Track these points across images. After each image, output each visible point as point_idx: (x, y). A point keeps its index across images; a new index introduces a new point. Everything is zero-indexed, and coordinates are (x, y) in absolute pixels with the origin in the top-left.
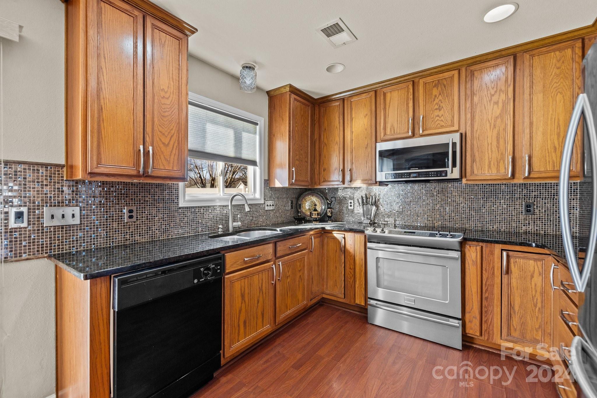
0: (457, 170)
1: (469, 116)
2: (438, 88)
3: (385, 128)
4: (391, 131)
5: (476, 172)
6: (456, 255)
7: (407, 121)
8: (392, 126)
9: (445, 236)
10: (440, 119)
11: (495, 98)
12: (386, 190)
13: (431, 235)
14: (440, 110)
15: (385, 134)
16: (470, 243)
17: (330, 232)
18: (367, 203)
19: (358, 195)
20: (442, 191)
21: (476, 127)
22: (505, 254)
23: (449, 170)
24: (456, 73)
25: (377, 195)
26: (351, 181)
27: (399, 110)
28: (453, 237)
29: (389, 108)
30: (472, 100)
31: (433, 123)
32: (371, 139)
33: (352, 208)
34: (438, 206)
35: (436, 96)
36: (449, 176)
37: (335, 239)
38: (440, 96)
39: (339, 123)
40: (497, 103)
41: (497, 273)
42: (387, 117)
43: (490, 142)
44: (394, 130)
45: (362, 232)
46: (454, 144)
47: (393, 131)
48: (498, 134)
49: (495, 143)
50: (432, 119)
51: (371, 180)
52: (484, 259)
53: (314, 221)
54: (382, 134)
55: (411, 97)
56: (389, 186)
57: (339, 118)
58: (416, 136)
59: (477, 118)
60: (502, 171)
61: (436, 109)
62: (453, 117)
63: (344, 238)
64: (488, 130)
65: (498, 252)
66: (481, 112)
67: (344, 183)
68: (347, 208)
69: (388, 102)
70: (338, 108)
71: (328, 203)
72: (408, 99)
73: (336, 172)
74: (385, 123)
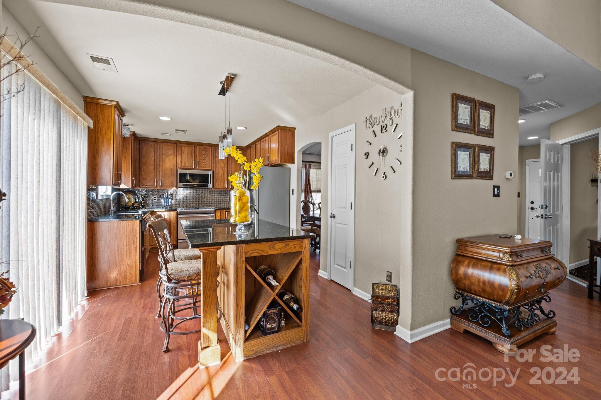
0: (211, 185)
1: (215, 165)
2: (204, 151)
3: (181, 163)
5: (217, 186)
7: (192, 161)
8: (185, 162)
9: (210, 209)
10: (205, 164)
14: (205, 160)
15: (181, 166)
17: (156, 212)
18: (167, 197)
20: (203, 192)
21: (217, 169)
22: (226, 212)
23: (209, 185)
24: (211, 148)
26: (162, 186)
27: (188, 156)
29: (183, 153)
30: (216, 159)
31: (202, 165)
33: (156, 200)
34: (201, 199)
35: (203, 154)
36: (209, 187)
38: (205, 155)
39: (154, 154)
42: (182, 157)
46: (211, 175)
47: (185, 165)
48: (223, 173)
49: (222, 176)
50: (202, 163)
51: (174, 186)
52: (221, 215)
55: (194, 152)
57: (154, 151)
58: (195, 169)
59: (217, 166)
60: (225, 186)
61: (203, 160)
62: (210, 164)
63: (164, 215)
65: (224, 212)
66: (218, 164)
67: (157, 187)
68: (153, 200)
69: (183, 151)
70: (154, 146)
71: (142, 198)
72: (192, 152)
73: (152, 181)
74: (181, 160)
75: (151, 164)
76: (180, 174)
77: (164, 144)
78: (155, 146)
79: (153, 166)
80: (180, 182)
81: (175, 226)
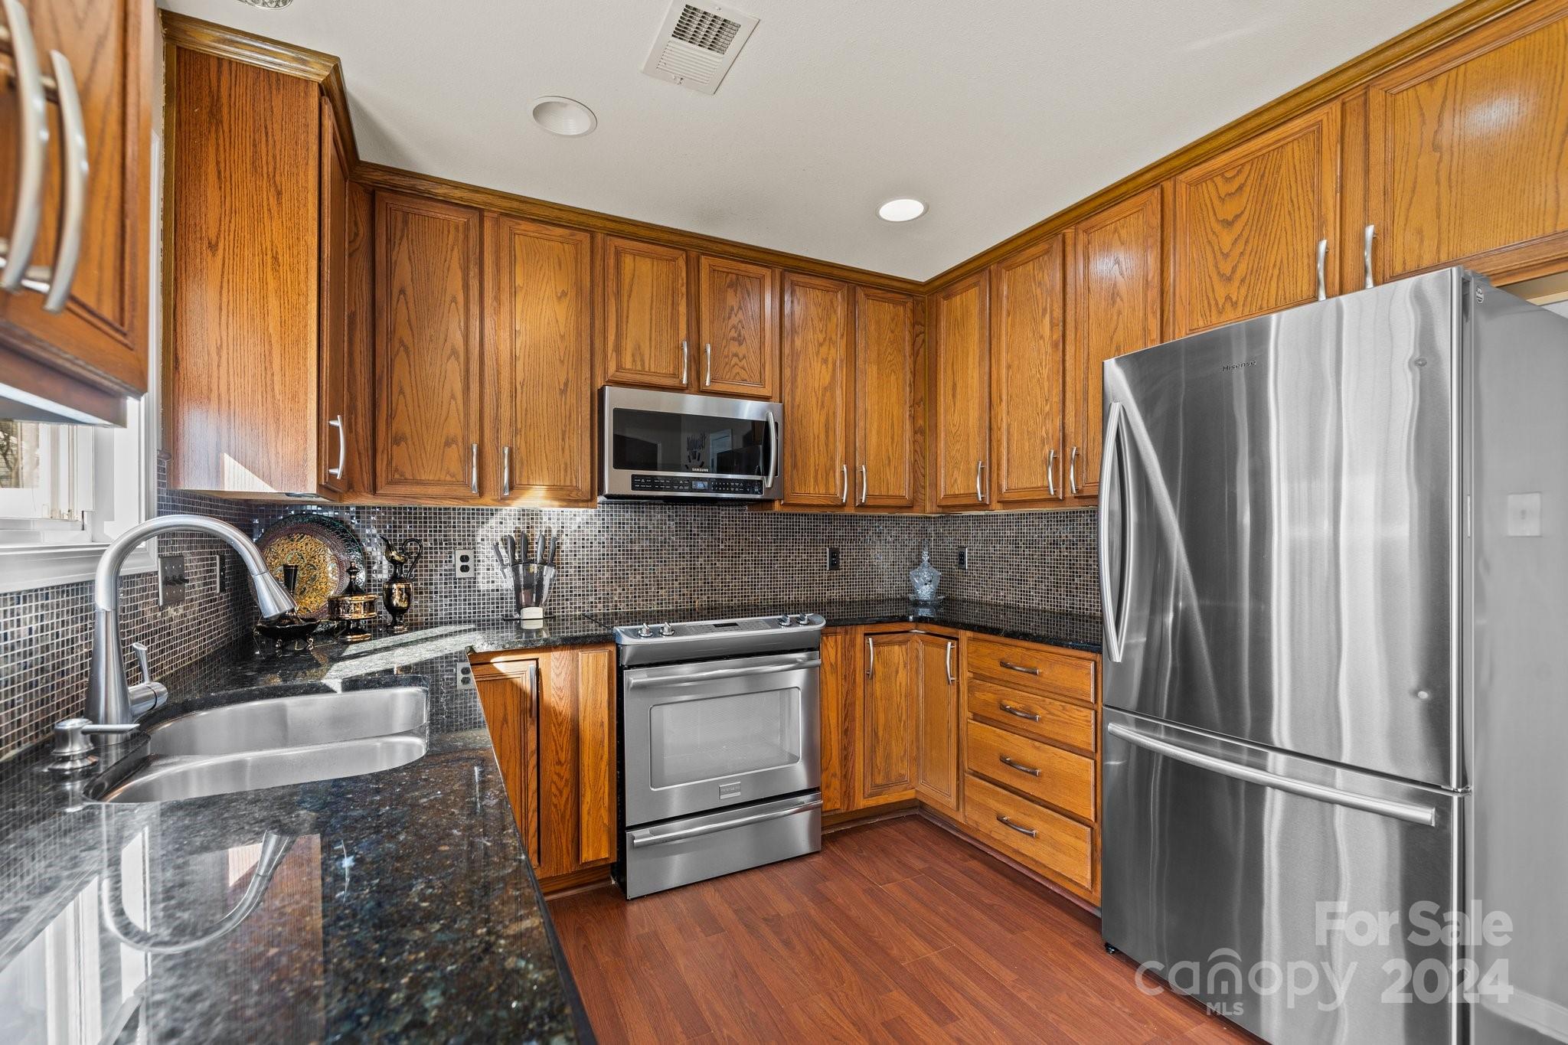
1: (788, 373)
2: (735, 291)
3: (618, 349)
4: (634, 361)
5: (796, 489)
7: (675, 345)
8: (638, 347)
9: (796, 622)
10: (741, 364)
11: (824, 349)
14: (740, 344)
15: (619, 368)
19: (490, 533)
21: (798, 398)
26: (509, 491)
27: (654, 312)
29: (629, 296)
30: (793, 341)
31: (727, 369)
33: (471, 574)
35: (732, 309)
36: (765, 492)
38: (740, 312)
39: (466, 286)
40: (825, 361)
42: (624, 320)
44: (643, 361)
45: (606, 641)
47: (639, 363)
48: (827, 420)
49: (823, 436)
50: (727, 360)
51: (579, 489)
54: (611, 365)
55: (684, 289)
57: (465, 269)
58: (696, 389)
59: (800, 381)
60: (832, 491)
61: (733, 339)
62: (764, 366)
63: (538, 672)
64: (815, 410)
65: (859, 639)
66: (805, 369)
67: (481, 493)
68: (450, 574)
69: (627, 280)
70: (461, 236)
71: (392, 560)
72: (674, 292)
73: (454, 453)
74: (619, 336)
75: (448, 351)
76: (618, 413)
77: (524, 226)
78: (466, 238)
79: (457, 359)
80: (619, 463)
81: (602, 742)
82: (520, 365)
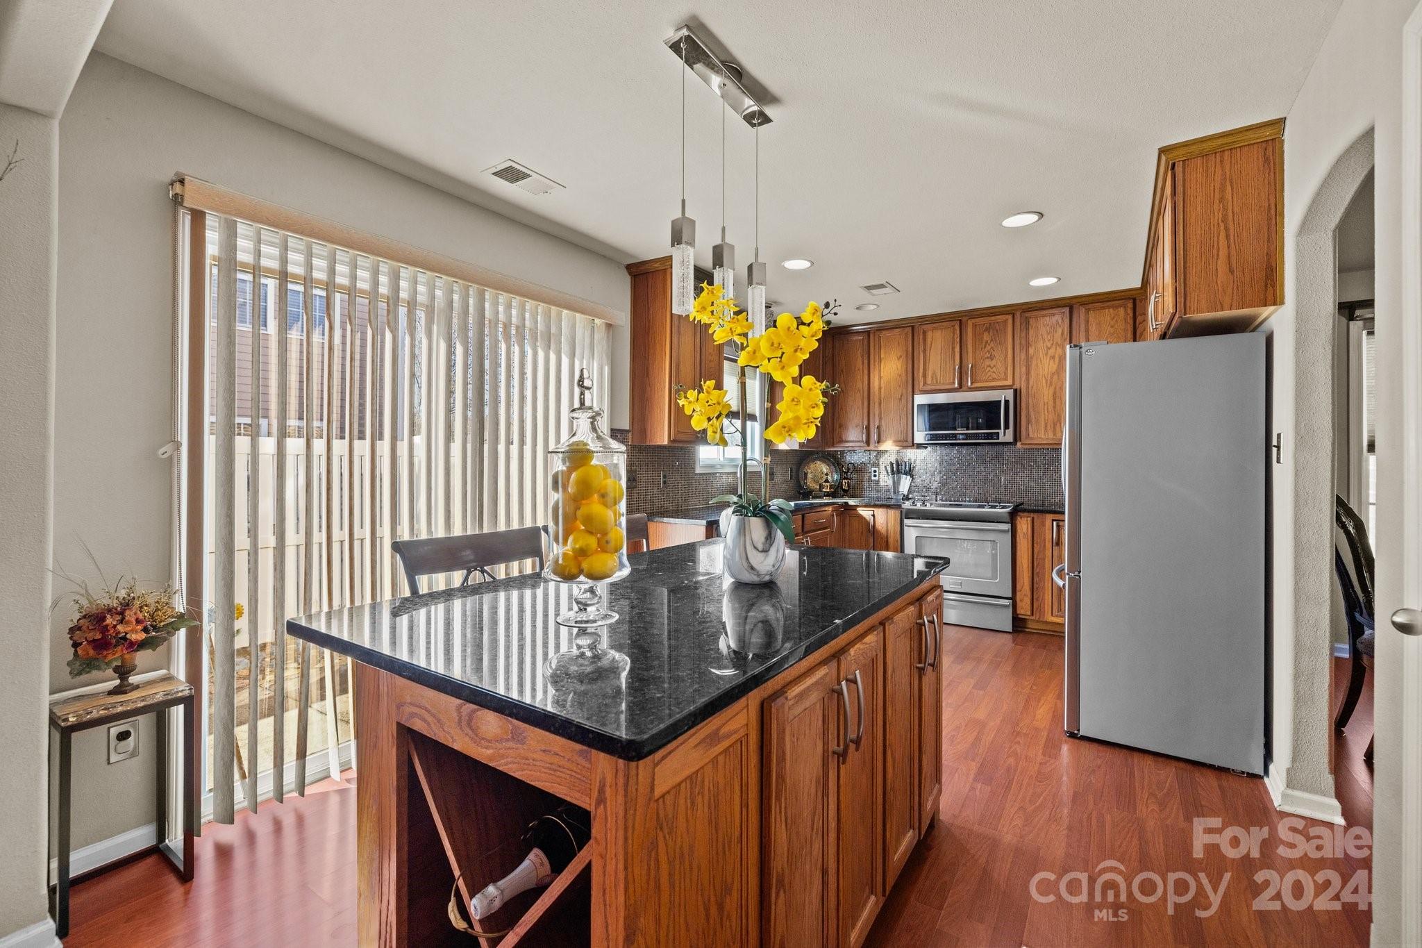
0: (1010, 431)
1: (1024, 369)
2: (989, 333)
3: (925, 376)
4: (932, 379)
5: (1031, 435)
6: (1007, 527)
7: (952, 368)
8: (934, 373)
9: (995, 507)
10: (992, 370)
11: (1051, 352)
12: (924, 454)
13: (979, 507)
14: (992, 360)
15: (925, 383)
16: (1021, 514)
17: (854, 508)
18: (899, 472)
19: (885, 461)
20: (998, 456)
21: (1031, 383)
22: (1055, 523)
23: (1001, 432)
24: (1010, 317)
25: (913, 460)
26: (879, 442)
27: (942, 353)
28: (1003, 507)
29: (930, 350)
30: (1027, 351)
31: (983, 375)
32: (907, 389)
33: (877, 478)
34: (991, 475)
35: (987, 342)
36: (1002, 439)
37: (861, 517)
38: (992, 343)
39: (863, 363)
40: (1053, 358)
41: (1048, 545)
42: (928, 361)
43: (1046, 401)
44: (937, 379)
45: (898, 507)
46: (1007, 402)
47: (934, 380)
48: (1055, 393)
49: (1051, 403)
50: (983, 370)
51: (906, 441)
52: (1035, 531)
53: (825, 496)
54: (922, 384)
55: (958, 340)
56: (929, 449)
57: (862, 356)
58: (964, 388)
59: (1033, 373)
61: (988, 358)
62: (1007, 369)
63: (874, 516)
64: (1044, 387)
65: (1048, 522)
66: (1037, 366)
67: (868, 445)
68: (870, 478)
69: (929, 343)
70: (862, 345)
71: (843, 471)
72: (953, 342)
73: (858, 430)
74: (925, 369)
75: (857, 388)
76: (920, 405)
77: (884, 332)
78: (864, 345)
79: (860, 392)
82: (882, 391)
